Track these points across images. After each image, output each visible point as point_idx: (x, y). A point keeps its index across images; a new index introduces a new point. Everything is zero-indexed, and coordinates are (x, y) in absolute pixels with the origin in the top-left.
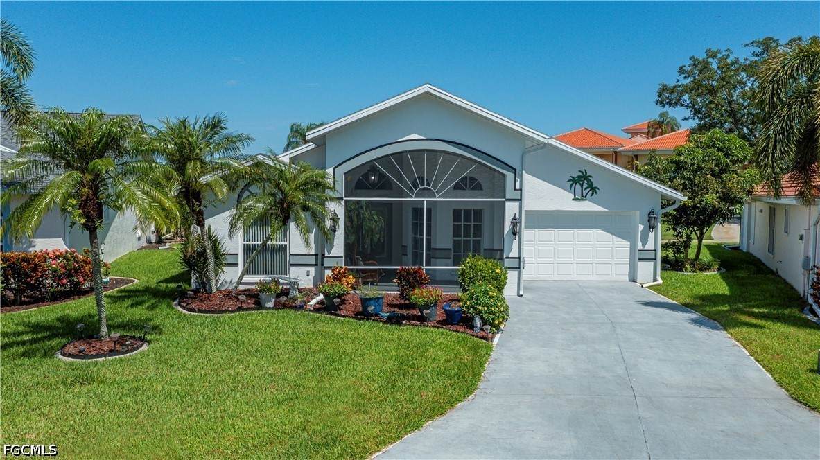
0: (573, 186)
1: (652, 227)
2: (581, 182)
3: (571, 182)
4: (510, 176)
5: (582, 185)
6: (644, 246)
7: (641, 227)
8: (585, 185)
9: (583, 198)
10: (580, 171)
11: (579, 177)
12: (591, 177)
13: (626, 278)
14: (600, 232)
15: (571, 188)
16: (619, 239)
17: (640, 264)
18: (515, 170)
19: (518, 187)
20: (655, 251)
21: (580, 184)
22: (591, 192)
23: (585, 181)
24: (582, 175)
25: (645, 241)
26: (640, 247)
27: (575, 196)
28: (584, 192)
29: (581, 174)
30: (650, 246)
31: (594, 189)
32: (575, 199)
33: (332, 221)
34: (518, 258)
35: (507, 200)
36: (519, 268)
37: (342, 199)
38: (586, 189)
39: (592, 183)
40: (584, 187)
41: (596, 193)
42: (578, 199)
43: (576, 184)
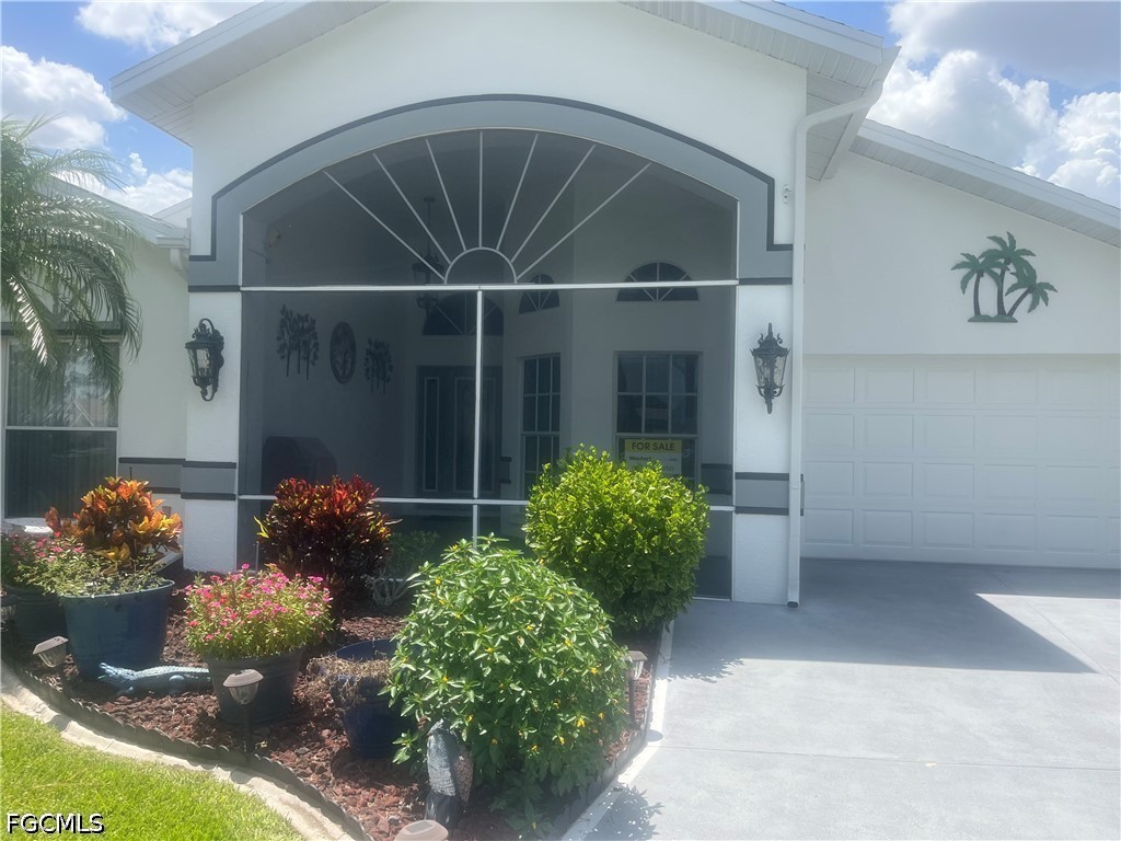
0: (971, 286)
2: (998, 271)
3: (965, 271)
5: (999, 280)
8: (1010, 280)
9: (1004, 313)
10: (994, 239)
11: (989, 254)
12: (1029, 253)
15: (963, 287)
18: (770, 180)
19: (780, 239)
21: (993, 275)
22: (1029, 299)
23: (1012, 268)
24: (998, 247)
27: (976, 309)
28: (1005, 299)
29: (996, 246)
32: (976, 320)
33: (203, 355)
34: (785, 477)
35: (743, 282)
36: (785, 511)
37: (235, 288)
38: (1011, 290)
39: (1033, 273)
40: (1007, 285)
41: (1046, 300)
42: (987, 319)
43: (980, 275)
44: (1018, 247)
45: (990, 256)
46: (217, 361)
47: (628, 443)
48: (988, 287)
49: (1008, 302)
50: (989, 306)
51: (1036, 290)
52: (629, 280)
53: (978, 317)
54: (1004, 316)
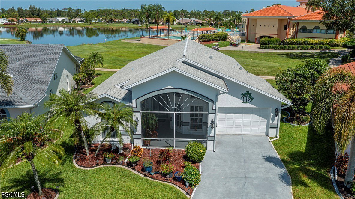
0: (243, 97)
1: (277, 115)
2: (246, 96)
4: (211, 104)
5: (247, 97)
6: (273, 122)
7: (272, 115)
8: (248, 97)
9: (247, 102)
10: (246, 91)
11: (245, 93)
12: (251, 93)
13: (264, 134)
14: (254, 115)
15: (242, 98)
16: (262, 118)
17: (270, 129)
18: (213, 101)
19: (214, 108)
20: (277, 124)
22: (251, 100)
23: (248, 95)
24: (247, 92)
25: (273, 120)
26: (271, 123)
27: (243, 101)
28: (247, 100)
29: (246, 92)
30: (275, 122)
31: (252, 99)
32: (243, 103)
34: (214, 136)
35: (209, 113)
36: (214, 140)
37: (140, 112)
39: (251, 96)
44: (250, 92)
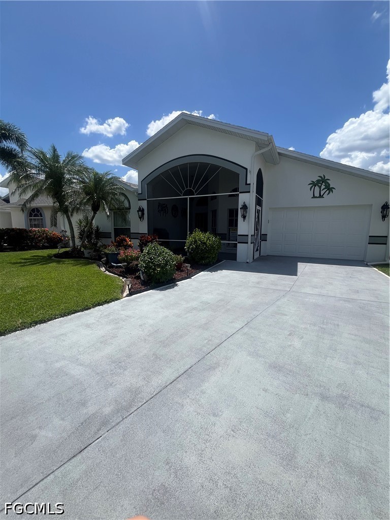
0: (313, 188)
1: (384, 217)
2: (320, 185)
4: (242, 174)
5: (320, 187)
8: (323, 187)
10: (320, 177)
12: (329, 180)
15: (311, 190)
18: (246, 169)
19: (248, 182)
20: (386, 237)
21: (319, 186)
23: (324, 184)
24: (320, 179)
27: (314, 195)
33: (140, 213)
34: (248, 235)
35: (240, 193)
36: (247, 243)
37: (146, 199)
38: (323, 190)
39: (329, 185)
40: (322, 188)
41: (332, 192)
42: (316, 197)
43: (315, 186)
45: (318, 181)
46: (143, 214)
47: (231, 229)
48: (317, 188)
49: (322, 193)
50: (317, 194)
51: (330, 189)
52: (231, 192)
53: (314, 197)
54: (321, 196)
